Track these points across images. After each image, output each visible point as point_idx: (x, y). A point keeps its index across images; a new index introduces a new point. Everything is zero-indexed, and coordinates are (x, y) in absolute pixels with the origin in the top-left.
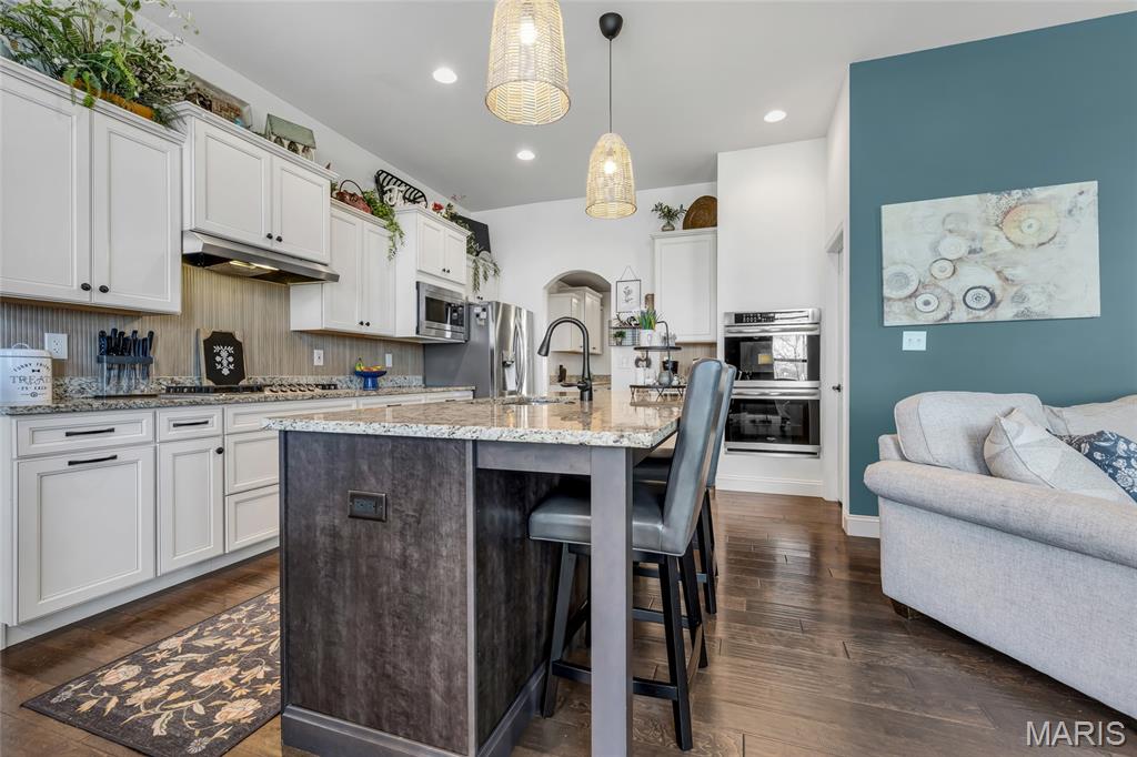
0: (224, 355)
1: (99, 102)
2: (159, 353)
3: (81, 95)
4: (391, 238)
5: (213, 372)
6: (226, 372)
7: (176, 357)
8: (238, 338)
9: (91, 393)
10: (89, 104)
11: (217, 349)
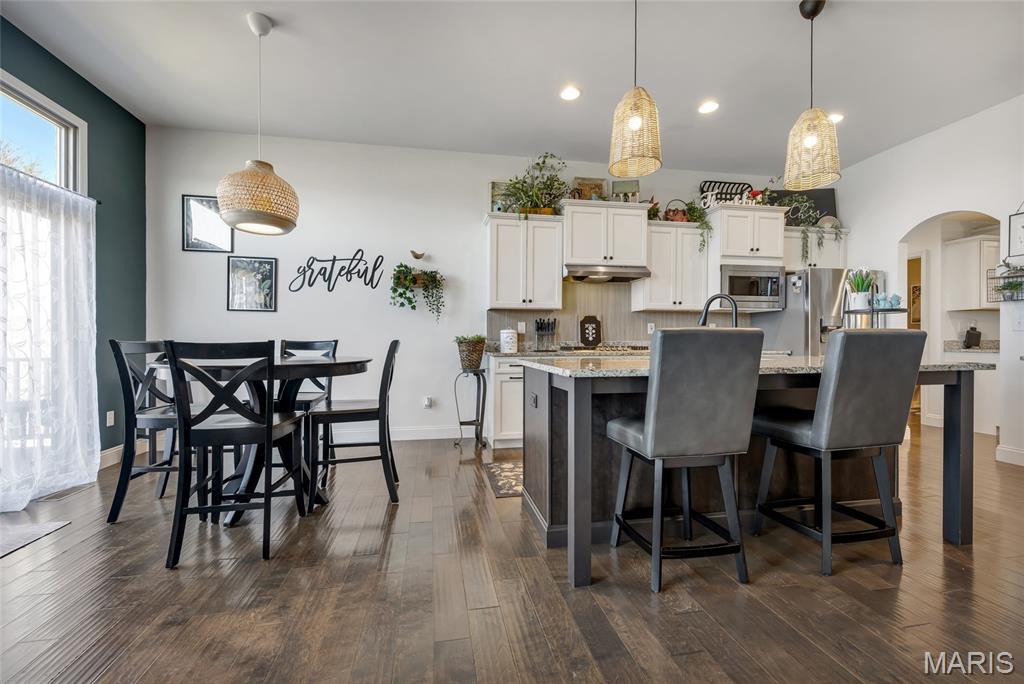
0: (590, 329)
1: (530, 216)
2: (560, 329)
3: (523, 215)
4: (702, 235)
5: (584, 339)
6: (591, 339)
7: (568, 330)
8: (599, 319)
9: (533, 349)
10: (526, 218)
11: (587, 326)
